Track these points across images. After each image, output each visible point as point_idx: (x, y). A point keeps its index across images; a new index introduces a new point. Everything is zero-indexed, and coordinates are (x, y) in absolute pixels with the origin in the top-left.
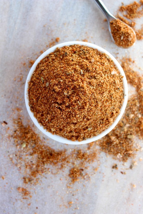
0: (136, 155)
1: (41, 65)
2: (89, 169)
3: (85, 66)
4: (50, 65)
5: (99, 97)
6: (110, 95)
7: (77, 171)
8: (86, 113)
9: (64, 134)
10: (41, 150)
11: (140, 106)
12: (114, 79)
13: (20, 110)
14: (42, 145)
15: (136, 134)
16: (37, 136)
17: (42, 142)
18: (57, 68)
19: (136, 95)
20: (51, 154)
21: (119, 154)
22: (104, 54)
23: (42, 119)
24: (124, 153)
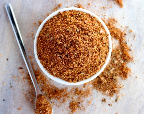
0: (119, 91)
1: (47, 24)
2: (84, 102)
3: (81, 25)
4: (54, 25)
5: (90, 49)
6: (99, 48)
7: (75, 104)
8: (80, 61)
9: (63, 77)
10: (48, 88)
11: (122, 54)
12: (102, 36)
13: (32, 58)
14: (49, 84)
15: (120, 75)
16: (45, 78)
17: (48, 82)
18: (59, 27)
19: (119, 46)
20: (56, 91)
21: (107, 91)
22: (95, 18)
23: (47, 65)
24: (110, 90)
